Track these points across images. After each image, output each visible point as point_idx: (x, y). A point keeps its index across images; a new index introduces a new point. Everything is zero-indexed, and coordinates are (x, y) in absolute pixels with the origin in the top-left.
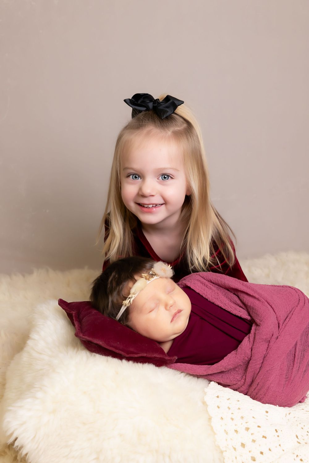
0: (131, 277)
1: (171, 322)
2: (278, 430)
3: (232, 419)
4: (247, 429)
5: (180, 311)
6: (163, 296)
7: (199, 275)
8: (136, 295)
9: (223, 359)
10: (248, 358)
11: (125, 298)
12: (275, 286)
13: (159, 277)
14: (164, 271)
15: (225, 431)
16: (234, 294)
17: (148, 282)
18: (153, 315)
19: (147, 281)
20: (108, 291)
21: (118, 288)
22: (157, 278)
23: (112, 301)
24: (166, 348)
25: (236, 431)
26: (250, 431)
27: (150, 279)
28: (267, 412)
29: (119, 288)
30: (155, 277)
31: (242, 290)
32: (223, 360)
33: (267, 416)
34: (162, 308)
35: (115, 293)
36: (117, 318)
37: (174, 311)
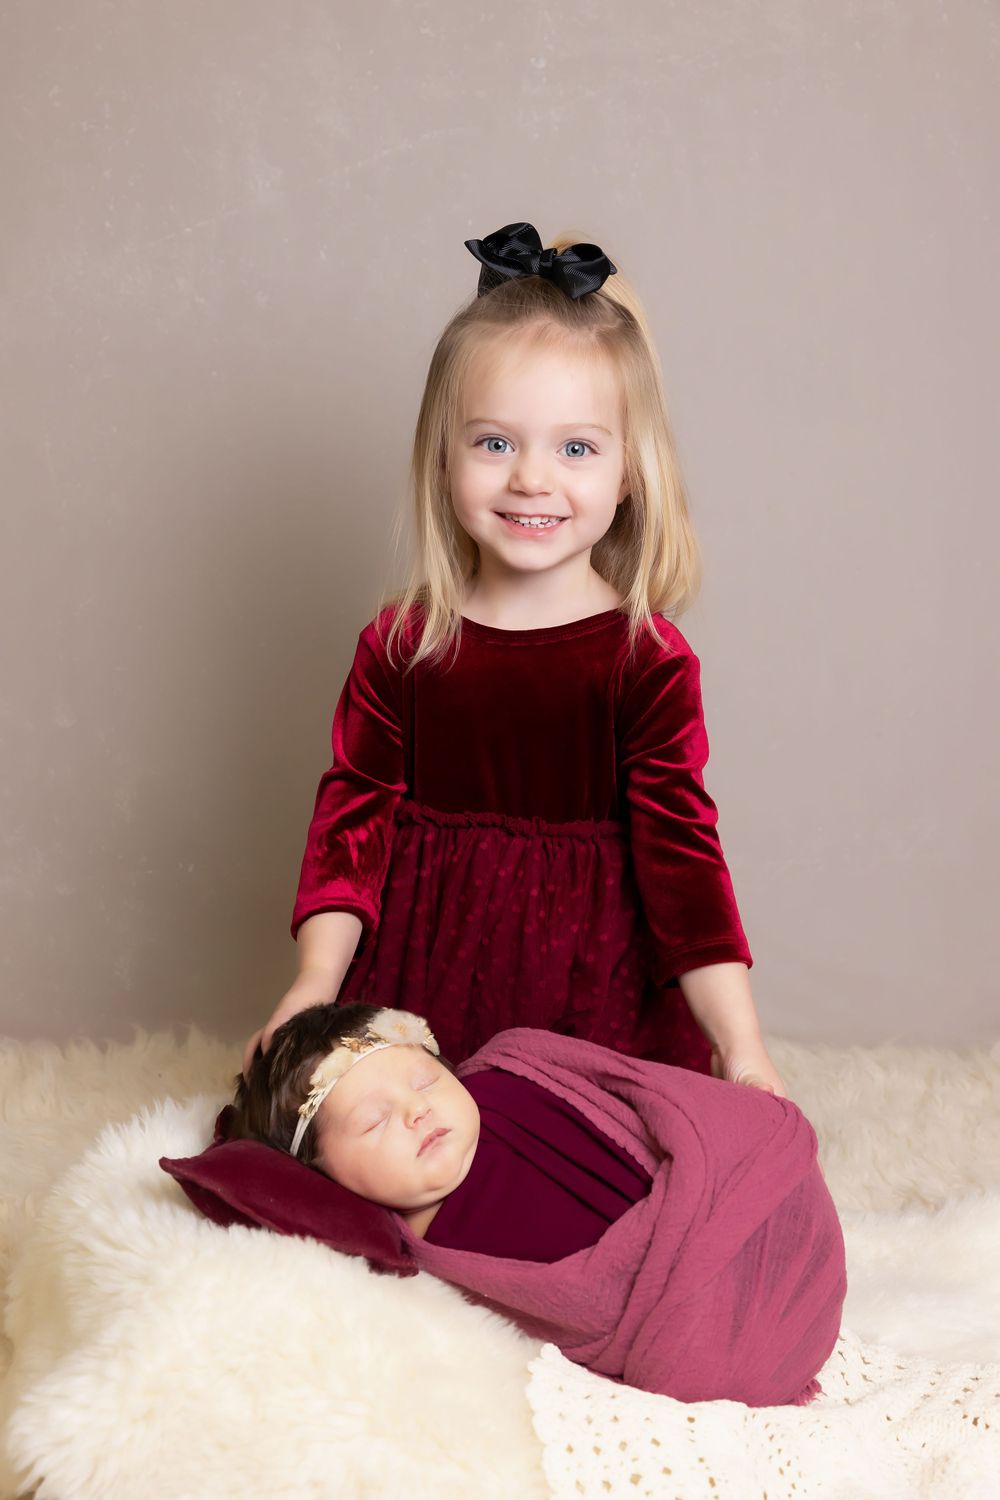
1: (419, 1155)
2: (716, 1482)
3: (597, 1450)
4: (635, 1479)
5: (442, 1133)
6: (400, 1092)
8: (326, 1090)
11: (305, 1099)
13: (388, 1045)
14: (403, 1029)
15: (578, 1483)
17: (357, 1057)
18: (373, 1139)
19: (355, 1054)
20: (271, 1080)
21: (291, 1076)
22: (381, 1047)
23: (278, 1106)
24: (419, 1225)
25: (607, 1485)
26: (643, 1485)
27: (362, 1049)
28: (691, 1420)
29: (295, 1072)
30: (377, 1046)
33: (692, 1431)
34: (397, 1123)
35: (285, 1088)
36: (291, 1150)
37: (425, 1131)
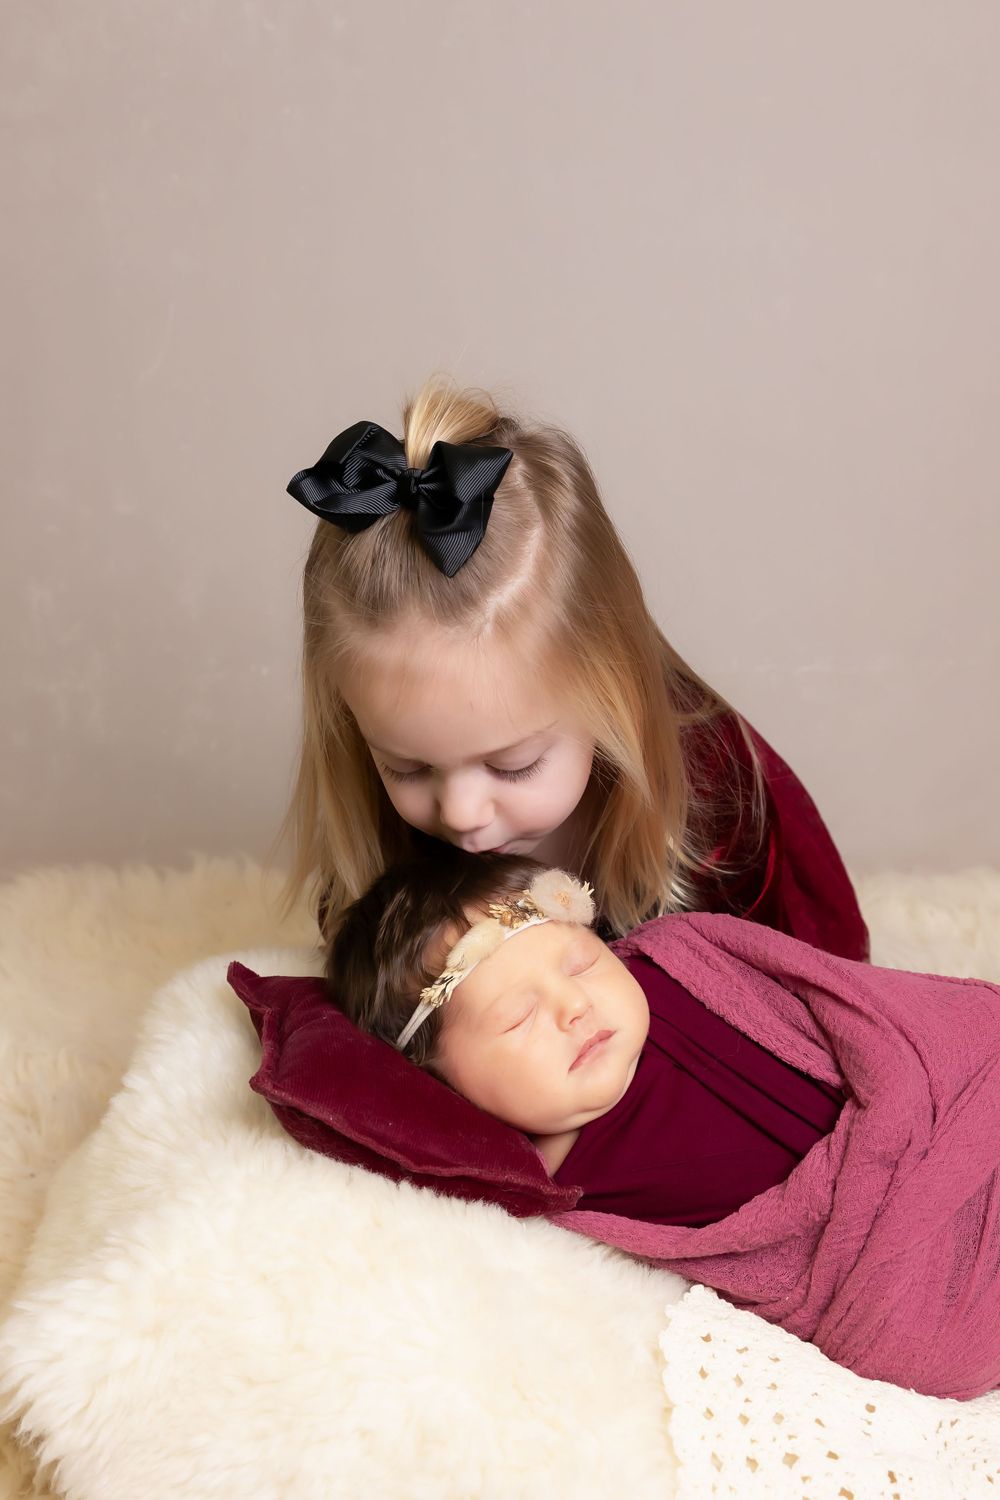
0: (454, 911)
1: (571, 1068)
2: (897, 1477)
3: (744, 1419)
4: (791, 1459)
5: (605, 1036)
6: (554, 984)
7: (688, 921)
8: (465, 974)
9: (736, 1209)
10: (820, 1214)
11: (430, 980)
12: (940, 979)
13: (545, 920)
14: (566, 901)
15: (714, 1456)
16: (796, 995)
17: (508, 933)
18: (515, 1041)
19: (506, 929)
20: (378, 950)
21: (409, 944)
22: (538, 922)
23: (388, 987)
25: (752, 1463)
26: (800, 1468)
27: (515, 925)
28: (871, 1409)
29: (413, 944)
30: (534, 920)
31: (819, 982)
32: (735, 1214)
33: (869, 1423)
34: (545, 1020)
35: (398, 961)
36: (399, 1040)
37: (584, 1034)
